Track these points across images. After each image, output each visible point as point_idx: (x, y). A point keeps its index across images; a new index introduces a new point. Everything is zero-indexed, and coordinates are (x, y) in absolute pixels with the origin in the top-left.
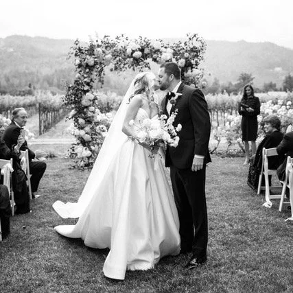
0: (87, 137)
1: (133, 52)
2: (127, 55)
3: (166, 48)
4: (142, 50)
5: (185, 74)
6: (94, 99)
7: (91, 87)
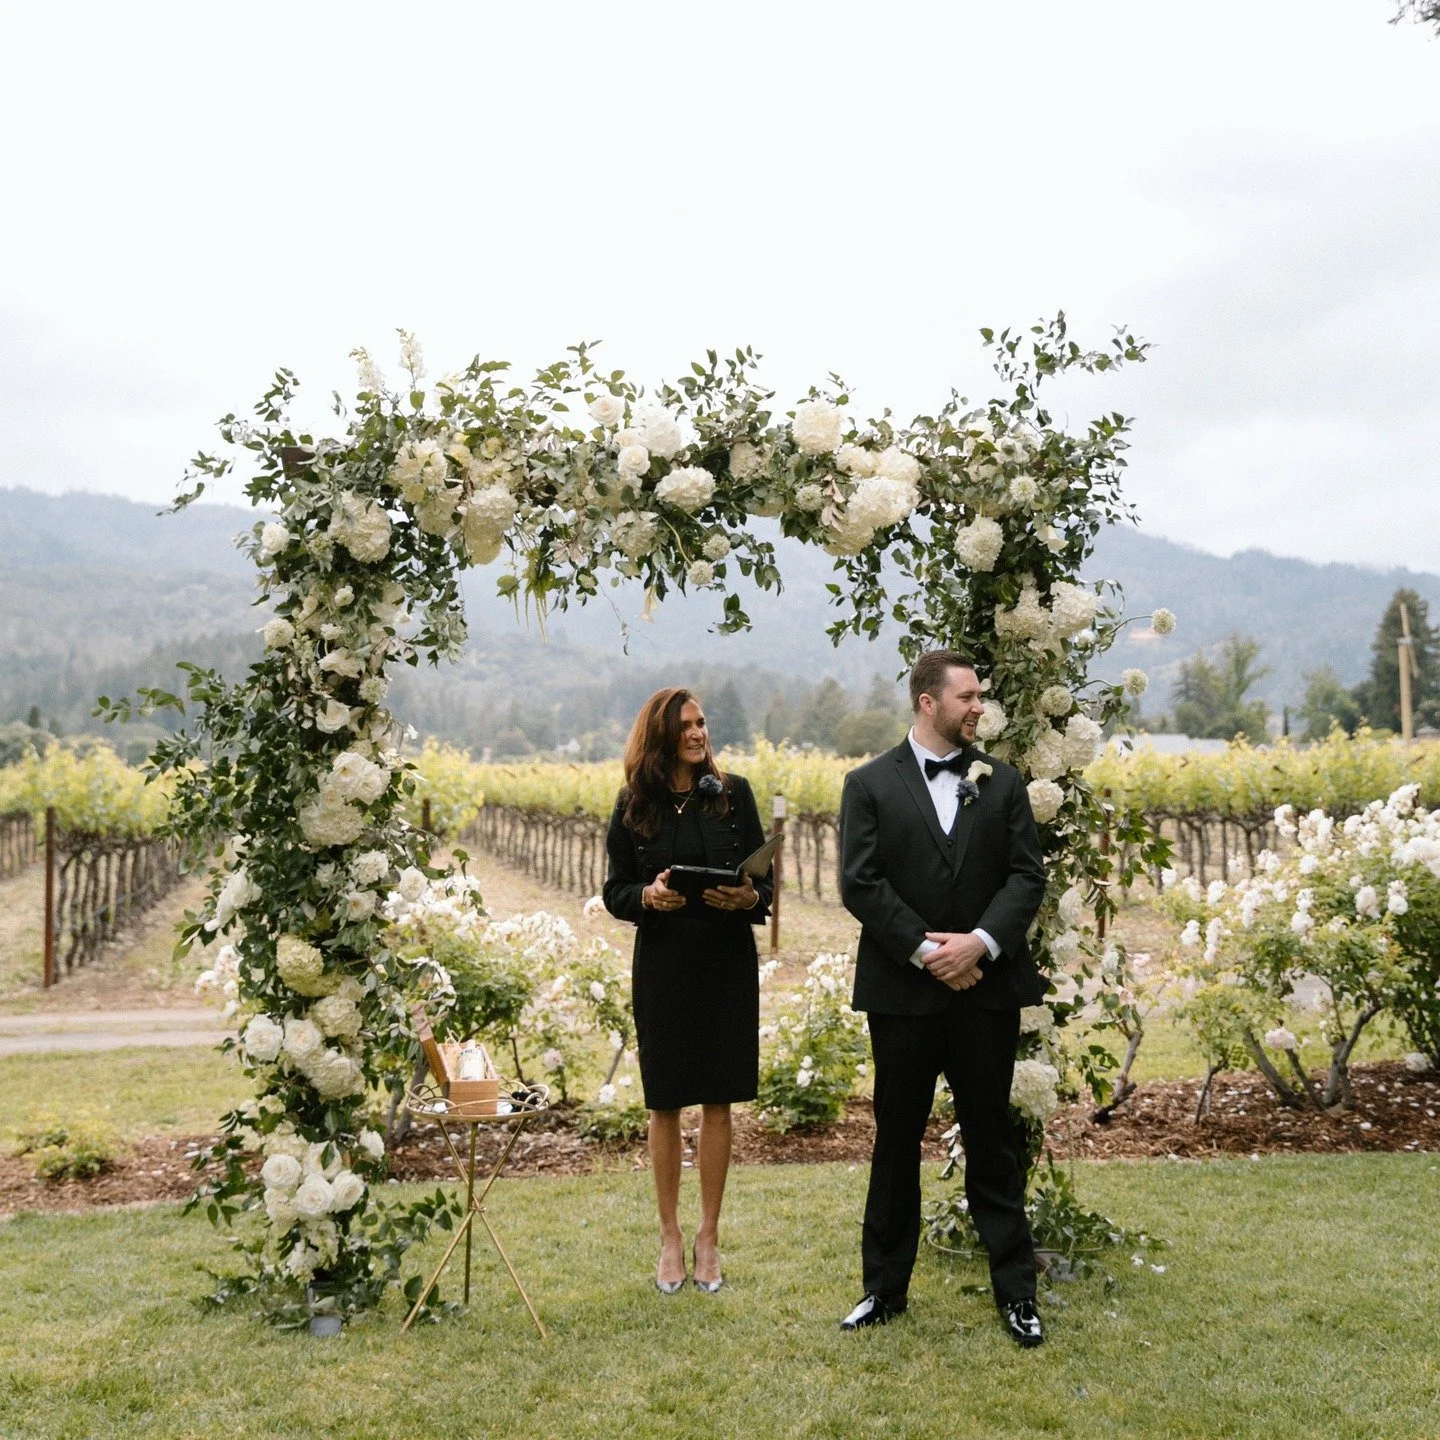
0: (334, 1071)
1: (661, 466)
2: (617, 488)
3: (869, 444)
4: (714, 459)
5: (1002, 621)
6: (389, 798)
7: (367, 713)
